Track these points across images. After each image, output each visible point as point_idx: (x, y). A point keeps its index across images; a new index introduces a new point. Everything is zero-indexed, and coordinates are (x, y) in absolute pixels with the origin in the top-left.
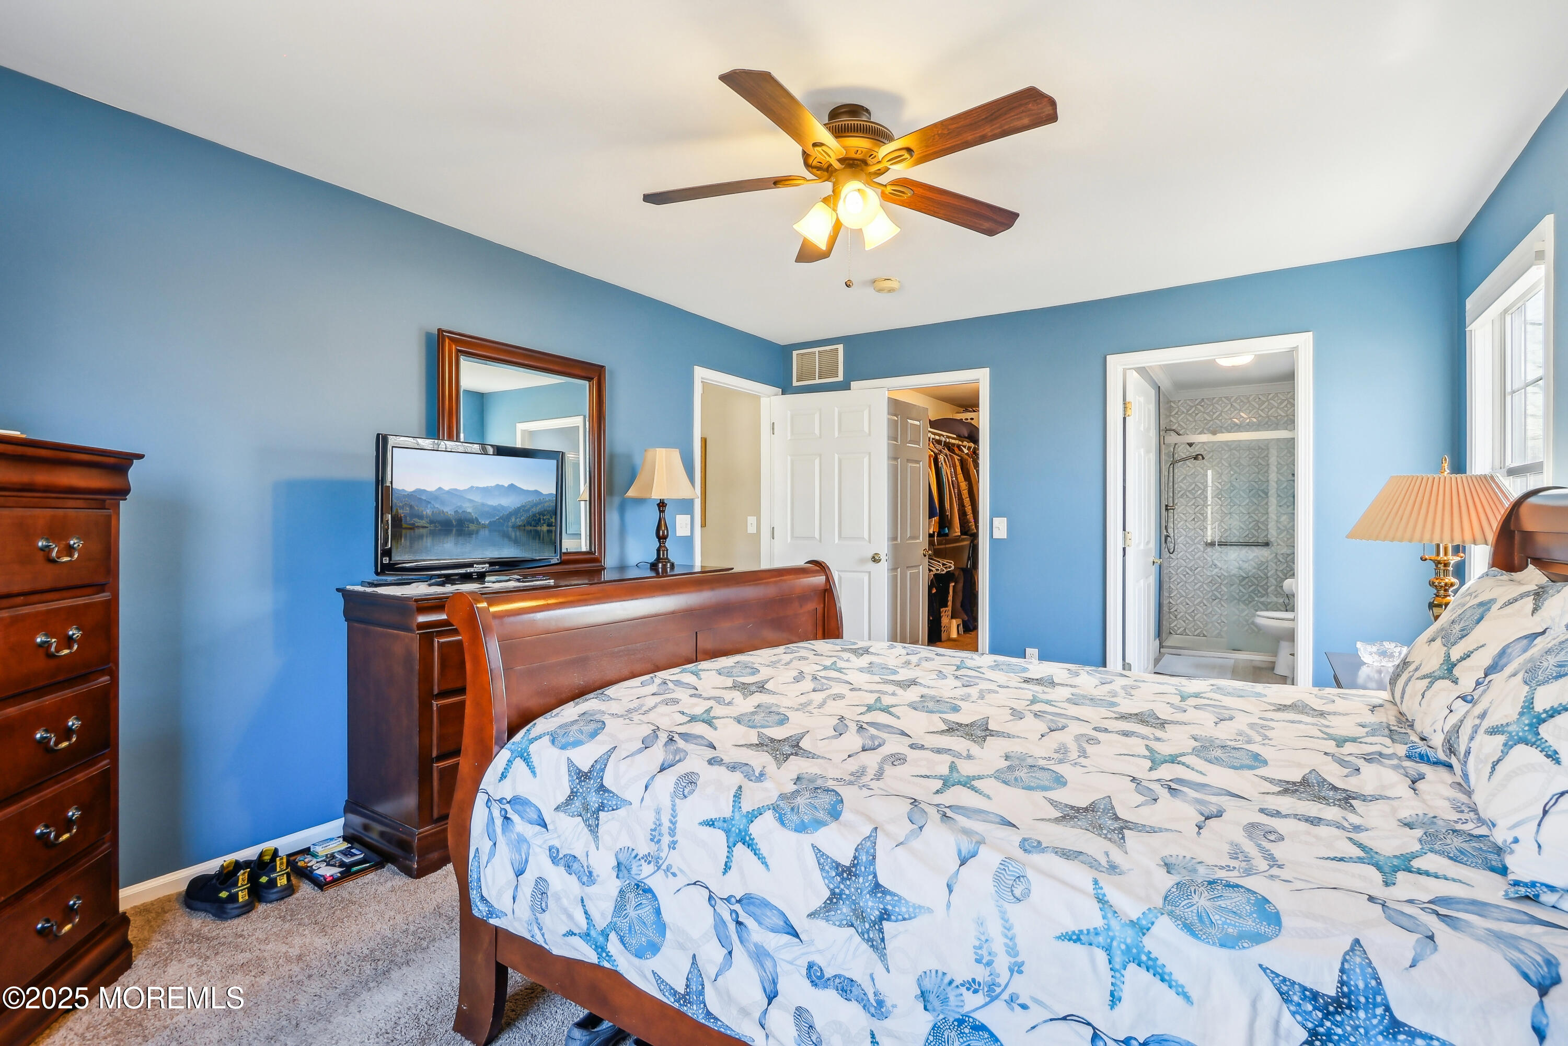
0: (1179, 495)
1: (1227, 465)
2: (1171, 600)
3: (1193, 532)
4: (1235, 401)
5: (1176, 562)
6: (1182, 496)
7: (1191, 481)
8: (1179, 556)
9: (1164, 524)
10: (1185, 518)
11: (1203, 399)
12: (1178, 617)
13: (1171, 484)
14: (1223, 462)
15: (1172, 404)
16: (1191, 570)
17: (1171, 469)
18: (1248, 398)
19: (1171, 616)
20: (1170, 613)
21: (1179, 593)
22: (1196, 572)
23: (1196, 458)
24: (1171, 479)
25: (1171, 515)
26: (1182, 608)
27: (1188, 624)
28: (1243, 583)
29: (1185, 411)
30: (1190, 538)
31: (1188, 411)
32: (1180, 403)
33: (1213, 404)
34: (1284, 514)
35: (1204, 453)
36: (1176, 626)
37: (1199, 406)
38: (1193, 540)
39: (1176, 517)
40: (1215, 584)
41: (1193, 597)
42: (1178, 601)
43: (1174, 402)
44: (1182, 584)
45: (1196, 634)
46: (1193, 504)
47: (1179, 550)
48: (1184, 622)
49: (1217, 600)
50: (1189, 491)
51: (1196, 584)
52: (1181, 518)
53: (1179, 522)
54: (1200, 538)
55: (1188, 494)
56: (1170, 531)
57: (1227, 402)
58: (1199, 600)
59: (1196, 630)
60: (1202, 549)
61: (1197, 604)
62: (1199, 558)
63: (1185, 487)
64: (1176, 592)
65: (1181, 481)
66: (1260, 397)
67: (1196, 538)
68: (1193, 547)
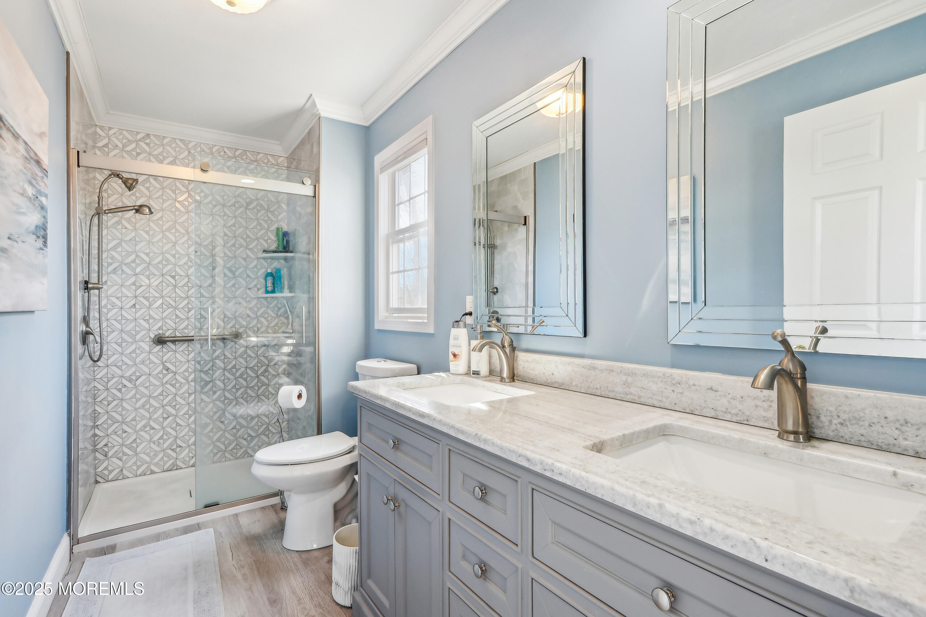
0: (111, 269)
1: (183, 231)
2: (97, 432)
3: (133, 324)
4: (195, 147)
5: (105, 371)
6: (114, 271)
7: (129, 249)
8: (110, 361)
9: (79, 313)
10: (119, 304)
11: (148, 135)
12: (110, 454)
13: (94, 252)
14: (177, 226)
15: (98, 130)
16: (130, 381)
17: (95, 229)
18: (211, 149)
19: (98, 455)
20: (95, 451)
21: (111, 418)
22: (138, 382)
23: (138, 210)
24: (95, 244)
25: (94, 299)
26: (116, 440)
27: (125, 463)
28: (206, 389)
29: (120, 145)
30: (128, 333)
31: (124, 146)
32: (111, 132)
33: (163, 145)
34: (255, 298)
35: (152, 203)
36: (106, 468)
37: (142, 144)
38: (133, 337)
39: (103, 303)
40: (167, 396)
41: (134, 419)
42: (110, 431)
43: (102, 128)
44: (115, 403)
45: (139, 472)
46: (134, 284)
47: (110, 353)
48: (120, 459)
49: (170, 419)
50: (126, 264)
51: (138, 400)
52: (114, 305)
53: (109, 310)
54: (143, 333)
55: (124, 268)
56: (94, 325)
57: (183, 146)
58: (144, 422)
59: (138, 467)
60: (147, 348)
61: (141, 430)
62: (143, 362)
63: (119, 258)
64: (105, 417)
65: (114, 248)
66: (226, 150)
67: (137, 333)
68: (133, 347)
